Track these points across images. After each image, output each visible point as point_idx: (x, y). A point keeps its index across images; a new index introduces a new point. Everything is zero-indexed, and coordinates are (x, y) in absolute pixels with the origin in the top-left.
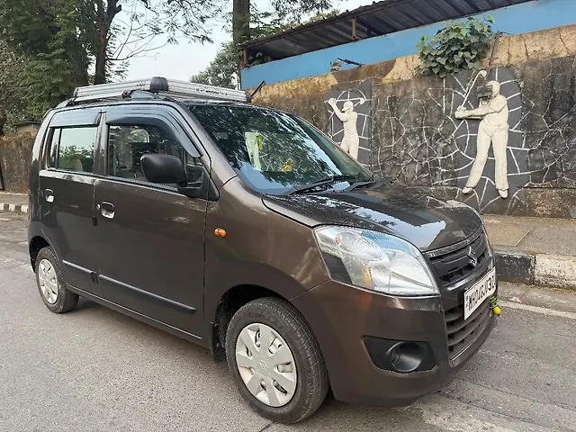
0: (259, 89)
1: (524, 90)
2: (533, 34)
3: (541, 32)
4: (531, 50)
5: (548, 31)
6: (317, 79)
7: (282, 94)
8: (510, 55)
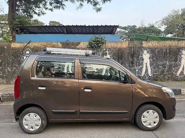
0: (29, 43)
1: (113, 54)
2: (113, 42)
3: (114, 42)
4: (112, 45)
5: (115, 42)
6: (54, 43)
7: (39, 46)
8: (108, 46)
